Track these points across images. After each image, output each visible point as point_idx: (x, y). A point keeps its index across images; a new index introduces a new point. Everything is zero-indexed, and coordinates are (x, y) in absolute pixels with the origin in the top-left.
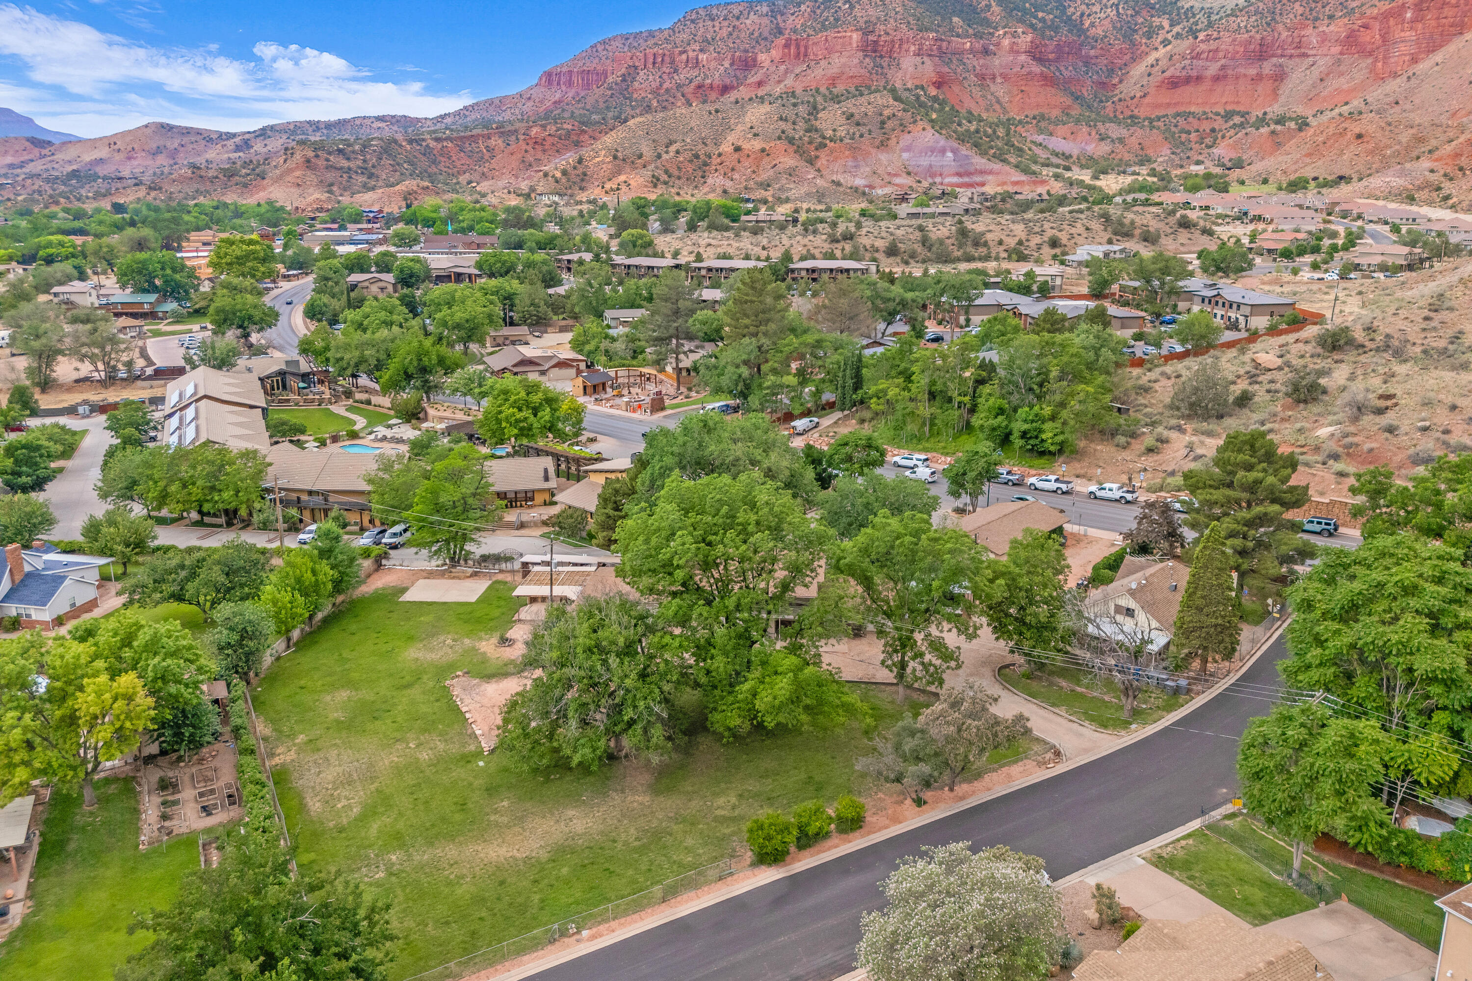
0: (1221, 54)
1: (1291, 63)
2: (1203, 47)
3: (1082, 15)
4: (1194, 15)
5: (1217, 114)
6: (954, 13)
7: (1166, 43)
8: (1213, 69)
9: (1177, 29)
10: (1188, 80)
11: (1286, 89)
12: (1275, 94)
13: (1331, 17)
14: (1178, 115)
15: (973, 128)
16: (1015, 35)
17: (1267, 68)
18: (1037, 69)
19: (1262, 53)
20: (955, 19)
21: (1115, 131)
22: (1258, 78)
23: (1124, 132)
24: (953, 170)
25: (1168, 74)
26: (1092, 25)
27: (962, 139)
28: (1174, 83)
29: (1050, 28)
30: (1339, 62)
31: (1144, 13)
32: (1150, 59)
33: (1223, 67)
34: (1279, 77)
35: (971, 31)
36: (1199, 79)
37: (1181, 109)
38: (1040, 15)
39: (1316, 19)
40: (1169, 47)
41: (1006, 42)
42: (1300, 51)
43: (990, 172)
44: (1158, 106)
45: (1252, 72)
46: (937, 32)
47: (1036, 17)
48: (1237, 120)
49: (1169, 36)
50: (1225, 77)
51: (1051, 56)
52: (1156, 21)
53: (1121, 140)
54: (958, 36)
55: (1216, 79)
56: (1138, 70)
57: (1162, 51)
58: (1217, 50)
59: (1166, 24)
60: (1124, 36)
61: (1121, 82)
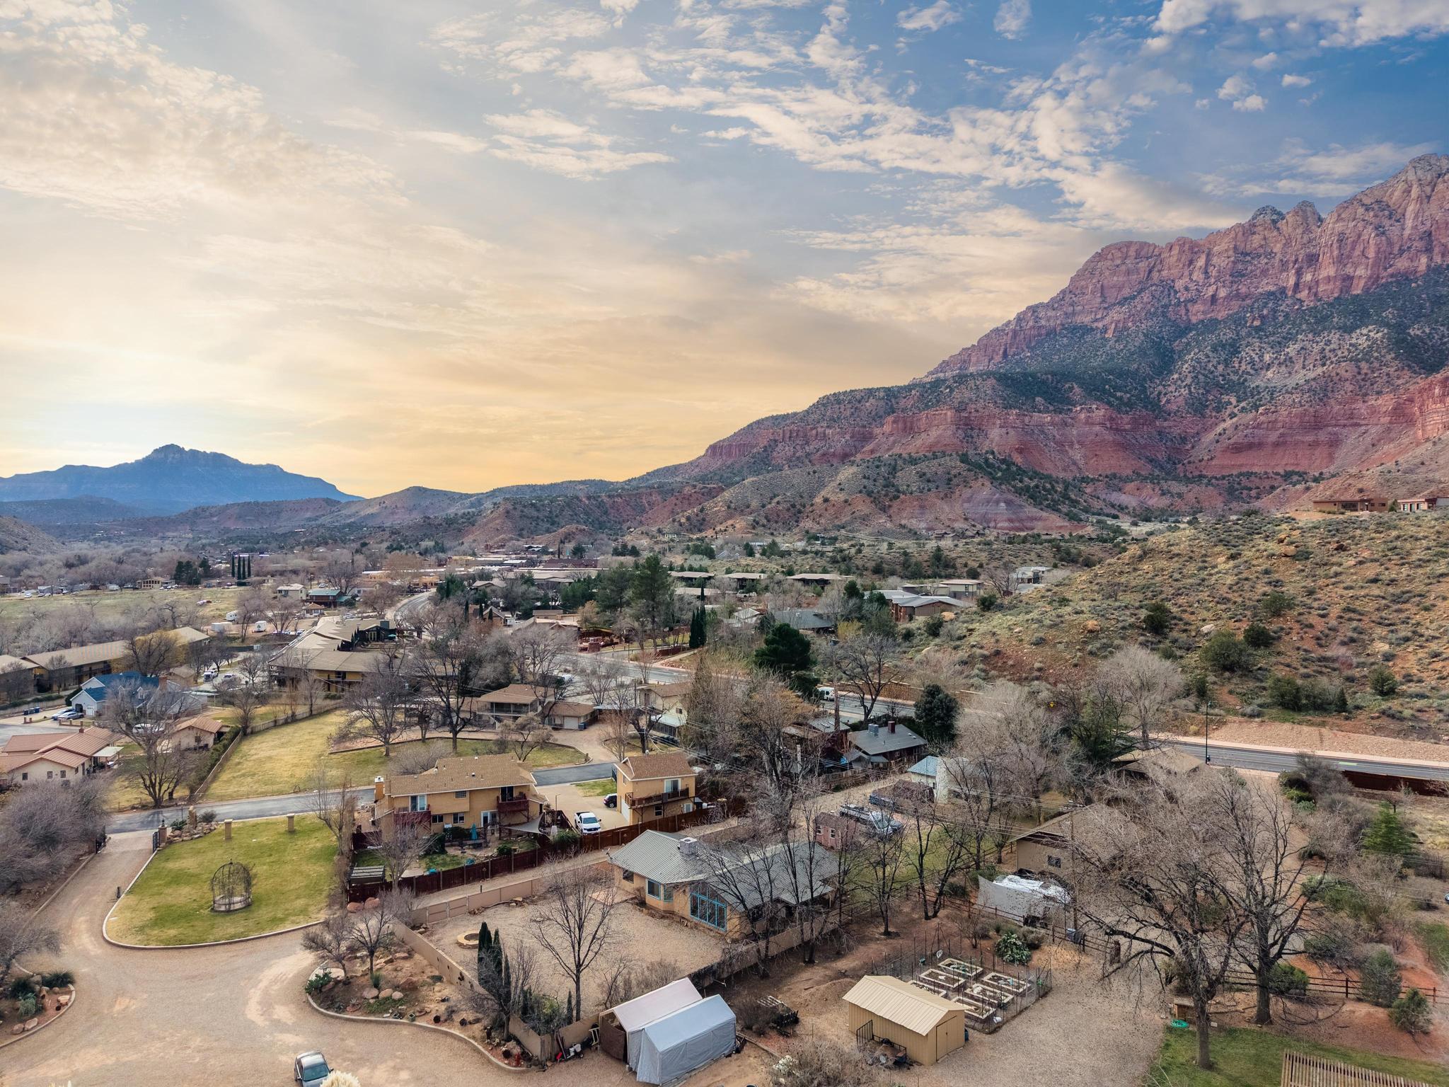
0: (1280, 425)
1: (1345, 431)
2: (1262, 418)
3: (1160, 393)
4: (1259, 393)
5: (1277, 474)
6: (1038, 394)
7: (1232, 416)
8: (1273, 437)
9: (1243, 404)
10: (1250, 446)
11: (1341, 453)
12: (1331, 458)
13: (1379, 393)
14: (1241, 474)
15: (1032, 484)
16: (1090, 410)
17: (1323, 436)
18: (1109, 437)
19: (1317, 424)
20: (1038, 399)
21: (1176, 487)
22: (1314, 445)
23: (1183, 489)
24: (1005, 517)
25: (1232, 441)
26: (1168, 401)
27: (1019, 492)
28: (1238, 449)
29: (1126, 404)
30: (1389, 430)
31: (1215, 392)
32: (1219, 429)
33: (1282, 435)
34: (1334, 443)
35: (1051, 408)
36: (1260, 445)
37: (1244, 470)
38: (1119, 394)
39: (1366, 395)
40: (1235, 420)
41: (1083, 416)
42: (1353, 421)
43: (1040, 519)
44: (1223, 467)
45: (1309, 438)
46: (1020, 409)
47: (1114, 396)
48: (1295, 478)
49: (1236, 411)
50: (1285, 443)
51: (1128, 427)
52: (1225, 398)
53: (1180, 495)
54: (1040, 412)
55: (1276, 445)
56: (1209, 437)
57: (1229, 423)
58: (1276, 421)
59: (1233, 400)
60: (1195, 411)
61: (1193, 447)
